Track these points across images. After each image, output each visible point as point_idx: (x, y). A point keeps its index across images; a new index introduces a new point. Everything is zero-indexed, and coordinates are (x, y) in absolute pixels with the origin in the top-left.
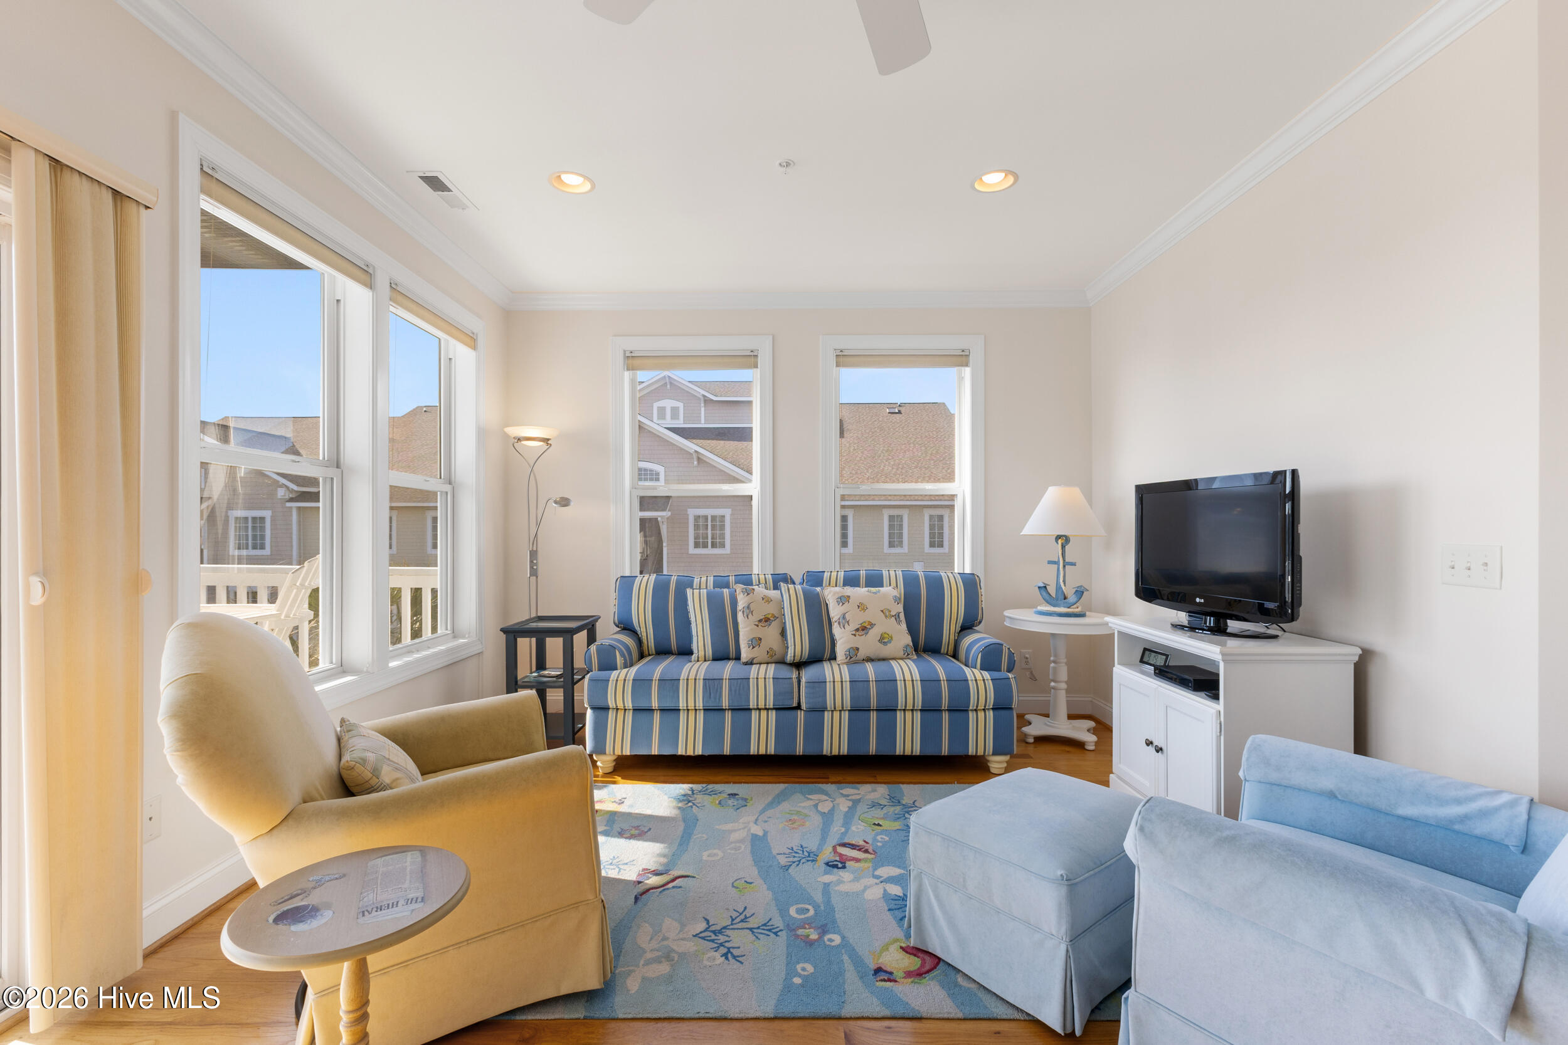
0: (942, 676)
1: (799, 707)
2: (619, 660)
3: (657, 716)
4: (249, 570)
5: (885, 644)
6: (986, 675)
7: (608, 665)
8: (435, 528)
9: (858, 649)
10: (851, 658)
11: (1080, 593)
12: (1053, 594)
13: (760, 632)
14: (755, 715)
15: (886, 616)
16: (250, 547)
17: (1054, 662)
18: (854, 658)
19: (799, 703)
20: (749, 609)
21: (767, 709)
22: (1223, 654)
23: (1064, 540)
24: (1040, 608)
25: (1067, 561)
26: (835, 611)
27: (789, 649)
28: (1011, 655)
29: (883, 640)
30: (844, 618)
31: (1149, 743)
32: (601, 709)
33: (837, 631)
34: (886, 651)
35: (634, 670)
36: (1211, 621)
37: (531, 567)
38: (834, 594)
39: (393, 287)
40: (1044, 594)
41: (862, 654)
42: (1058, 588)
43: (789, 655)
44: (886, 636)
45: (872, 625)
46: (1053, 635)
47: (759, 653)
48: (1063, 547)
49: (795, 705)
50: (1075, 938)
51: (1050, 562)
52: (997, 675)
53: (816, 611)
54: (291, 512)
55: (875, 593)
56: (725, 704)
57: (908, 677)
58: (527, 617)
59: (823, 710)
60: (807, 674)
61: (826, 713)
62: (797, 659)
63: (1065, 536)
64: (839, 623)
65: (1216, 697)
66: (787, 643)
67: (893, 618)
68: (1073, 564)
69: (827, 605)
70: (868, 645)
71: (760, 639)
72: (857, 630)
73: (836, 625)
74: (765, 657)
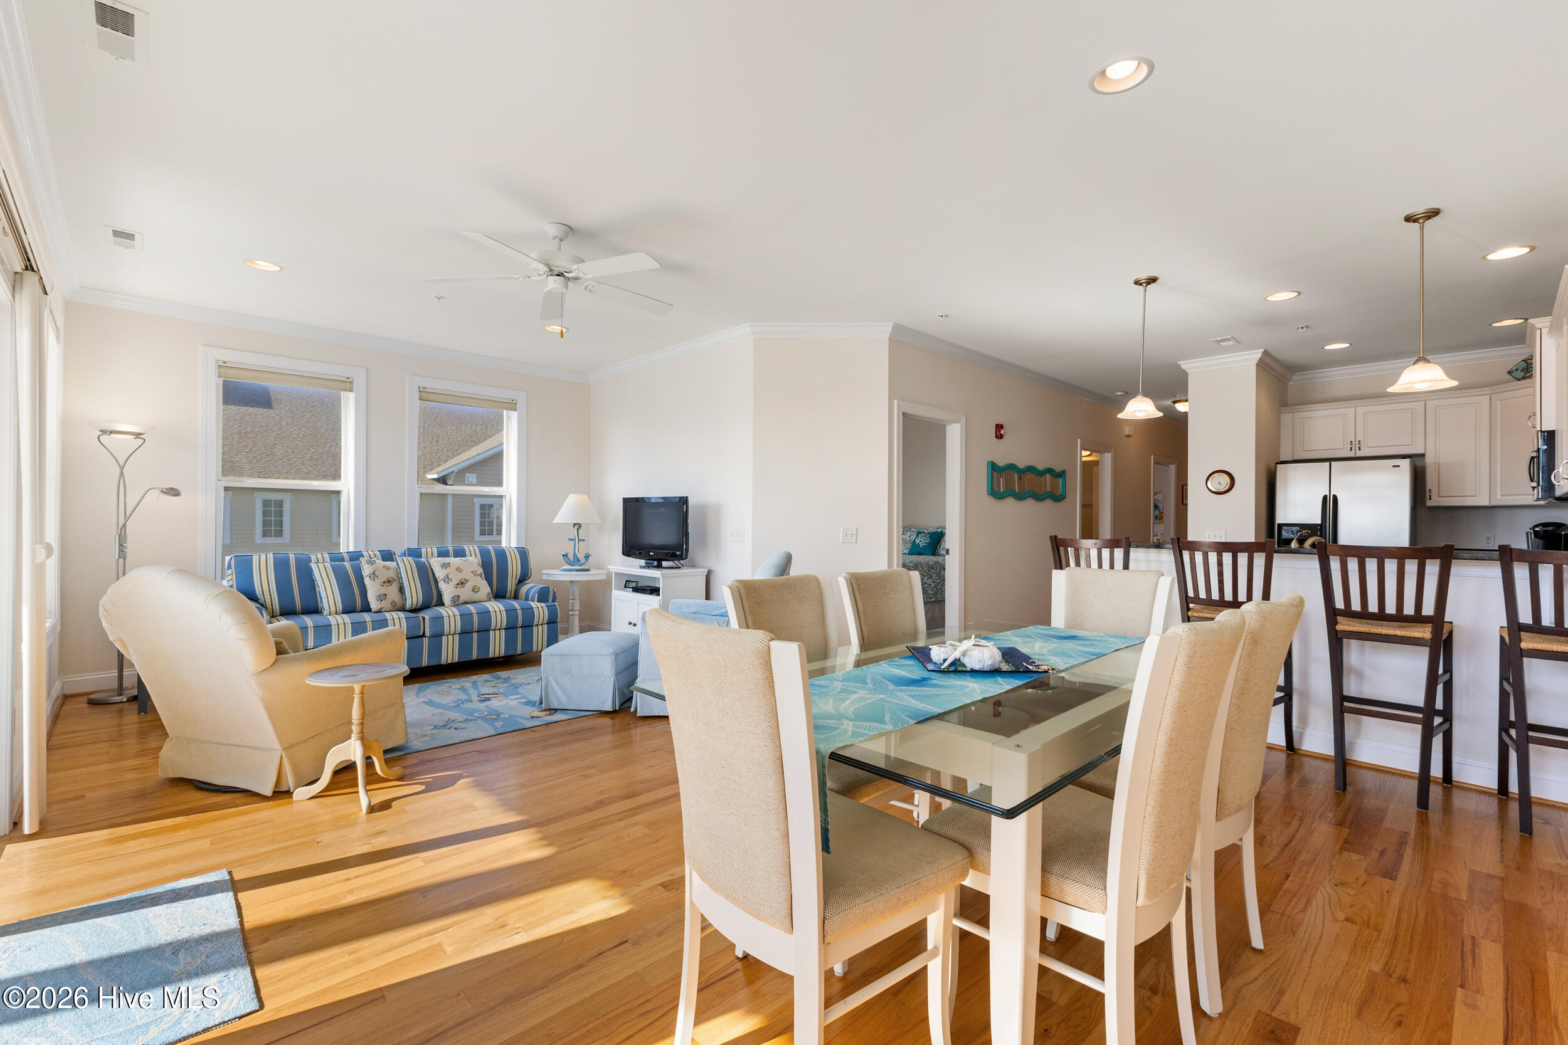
0: (517, 607)
1: (424, 635)
5: (476, 592)
6: (543, 605)
9: (459, 596)
11: (587, 557)
12: (572, 559)
13: (384, 590)
15: (473, 576)
17: (572, 599)
18: (456, 601)
19: (424, 632)
20: (374, 576)
22: (662, 574)
23: (578, 526)
24: (564, 567)
25: (580, 538)
26: (440, 573)
27: (407, 601)
28: (554, 593)
29: (475, 590)
30: (448, 577)
31: (630, 623)
33: (442, 586)
34: (477, 597)
36: (655, 563)
37: (120, 551)
38: (438, 562)
40: (566, 559)
41: (461, 600)
42: (575, 555)
44: (475, 587)
45: (467, 581)
46: (571, 582)
47: (385, 604)
48: (578, 530)
49: (421, 634)
50: (617, 674)
51: (570, 540)
52: (548, 604)
53: (426, 575)
55: (466, 561)
57: (497, 609)
59: (441, 635)
60: (427, 615)
61: (443, 637)
62: (414, 606)
63: (579, 524)
64: (444, 581)
65: (659, 595)
66: (405, 597)
67: (477, 576)
68: (583, 540)
69: (432, 570)
70: (465, 593)
71: (386, 595)
72: (458, 584)
73: (442, 582)
74: (390, 607)
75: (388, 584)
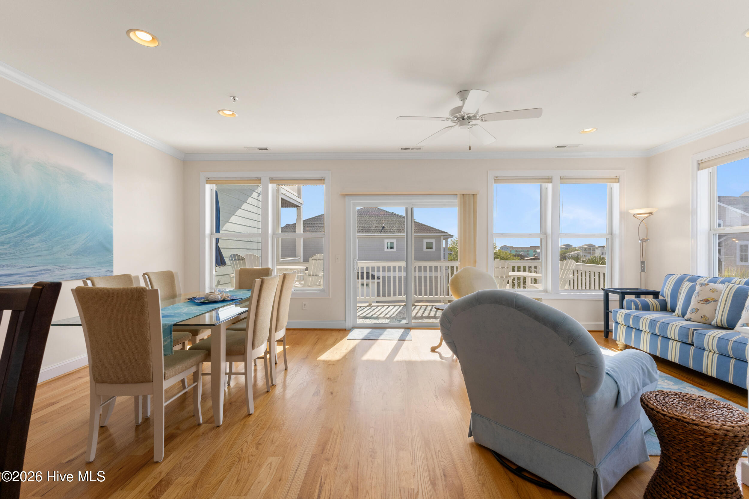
1: (693, 345)
2: (633, 307)
3: (634, 331)
7: (629, 308)
13: (701, 306)
14: (670, 341)
19: (693, 342)
20: (697, 294)
27: (715, 318)
32: (617, 323)
33: (743, 313)
37: (641, 268)
43: (711, 321)
49: (690, 342)
59: (704, 349)
61: (706, 351)
66: (716, 315)
71: (698, 310)
74: (699, 319)
75: (706, 302)
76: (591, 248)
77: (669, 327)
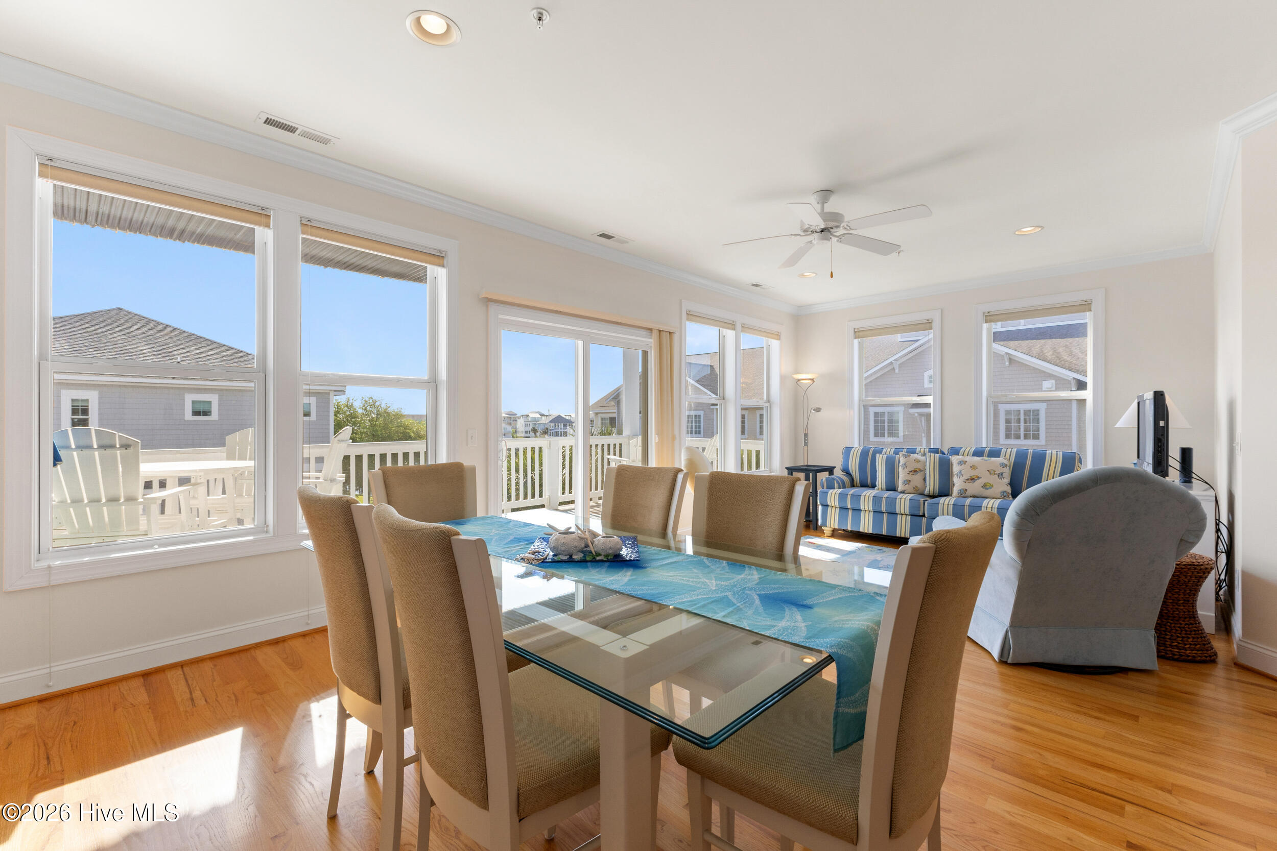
1: (924, 516)
2: (836, 485)
3: (850, 512)
4: (696, 441)
5: (987, 489)
7: (831, 487)
8: (761, 422)
9: (966, 490)
10: (961, 494)
13: (911, 477)
14: (899, 517)
15: (991, 474)
16: (694, 432)
18: (963, 493)
19: (924, 514)
20: (906, 466)
21: (907, 515)
26: (956, 469)
27: (927, 488)
29: (986, 486)
30: (960, 472)
32: (825, 506)
33: (956, 480)
34: (987, 493)
35: (840, 490)
37: (805, 442)
38: (961, 460)
39: (743, 326)
41: (967, 493)
43: (926, 491)
44: (988, 484)
45: (979, 478)
47: (909, 488)
49: (921, 513)
53: (945, 469)
54: (713, 412)
55: (992, 461)
56: (883, 509)
58: (803, 464)
60: (930, 500)
62: (931, 493)
64: (957, 475)
66: (926, 485)
67: (997, 476)
69: (952, 466)
70: (975, 488)
71: (910, 481)
72: (969, 480)
73: (956, 476)
74: (912, 490)
75: (914, 473)
76: (511, 417)
77: (897, 502)
